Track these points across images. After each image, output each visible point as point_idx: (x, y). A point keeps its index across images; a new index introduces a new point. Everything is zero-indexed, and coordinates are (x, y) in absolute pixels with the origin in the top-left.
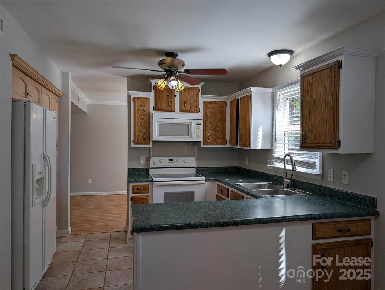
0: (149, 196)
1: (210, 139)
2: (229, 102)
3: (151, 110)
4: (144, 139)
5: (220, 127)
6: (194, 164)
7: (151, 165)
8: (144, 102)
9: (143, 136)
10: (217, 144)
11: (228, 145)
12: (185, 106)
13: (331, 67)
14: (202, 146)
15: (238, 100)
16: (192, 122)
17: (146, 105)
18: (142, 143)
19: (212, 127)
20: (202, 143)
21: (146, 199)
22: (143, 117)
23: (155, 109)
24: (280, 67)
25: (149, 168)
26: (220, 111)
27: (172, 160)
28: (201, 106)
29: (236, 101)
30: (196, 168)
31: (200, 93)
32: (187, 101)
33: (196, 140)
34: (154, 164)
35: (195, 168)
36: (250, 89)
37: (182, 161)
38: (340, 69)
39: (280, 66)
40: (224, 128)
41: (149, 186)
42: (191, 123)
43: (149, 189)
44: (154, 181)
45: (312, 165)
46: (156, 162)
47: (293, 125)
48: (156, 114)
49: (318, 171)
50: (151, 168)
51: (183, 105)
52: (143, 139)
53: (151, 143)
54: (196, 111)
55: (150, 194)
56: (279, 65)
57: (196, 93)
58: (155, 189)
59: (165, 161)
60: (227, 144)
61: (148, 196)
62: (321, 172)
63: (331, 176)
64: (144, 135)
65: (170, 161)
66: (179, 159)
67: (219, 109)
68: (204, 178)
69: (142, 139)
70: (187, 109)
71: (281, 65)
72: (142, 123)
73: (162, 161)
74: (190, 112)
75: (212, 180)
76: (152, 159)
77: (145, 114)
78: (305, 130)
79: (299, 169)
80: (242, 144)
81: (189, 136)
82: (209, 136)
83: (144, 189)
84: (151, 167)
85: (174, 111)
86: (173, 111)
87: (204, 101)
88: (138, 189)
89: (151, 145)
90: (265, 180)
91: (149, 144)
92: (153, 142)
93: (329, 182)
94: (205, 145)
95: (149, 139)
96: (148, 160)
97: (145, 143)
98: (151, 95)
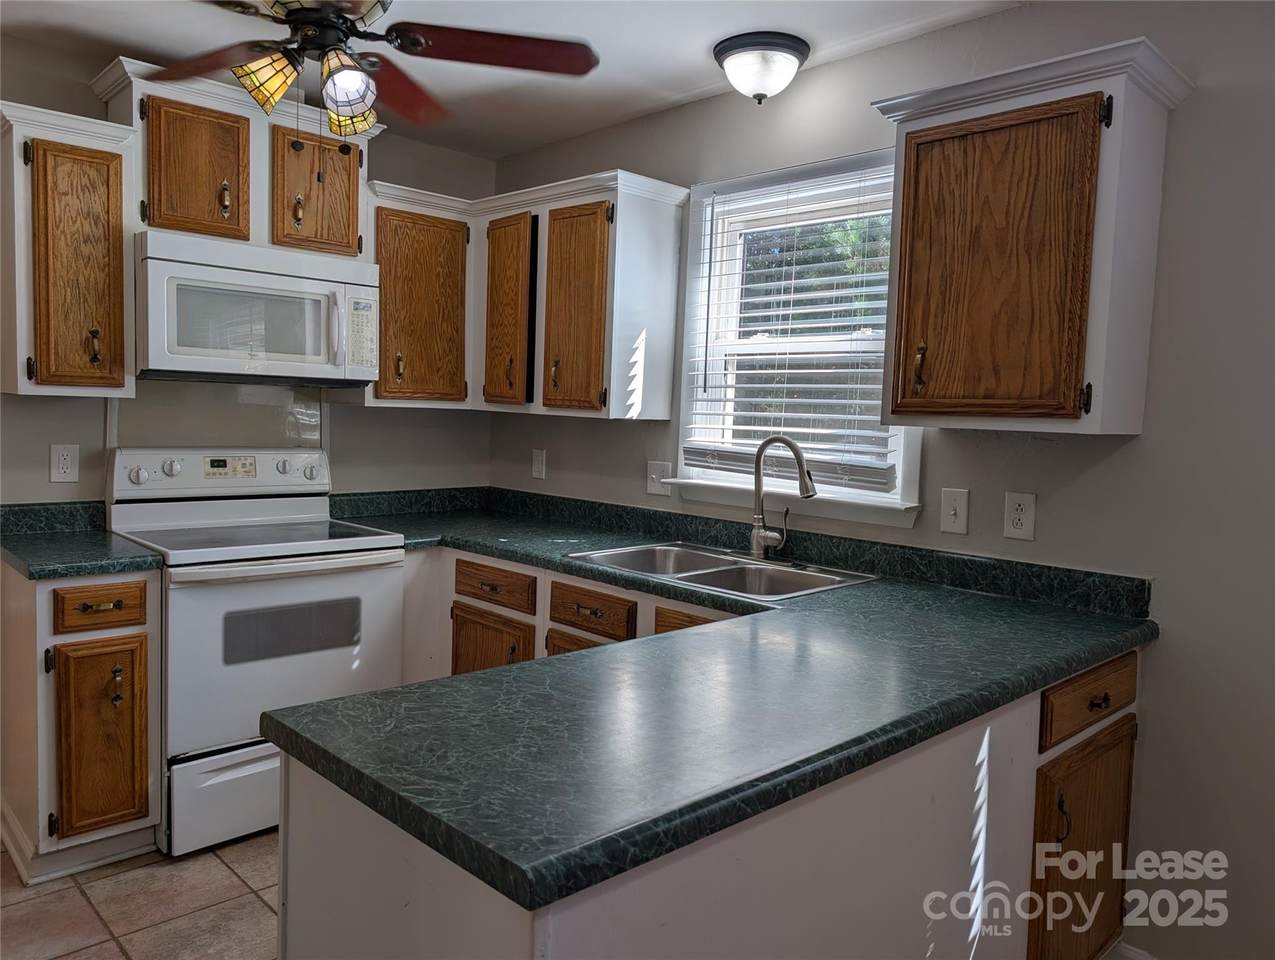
0: (146, 637)
1: (406, 376)
2: (478, 227)
3: (131, 219)
4: (94, 359)
5: (445, 325)
6: (323, 482)
7: (121, 488)
8: (93, 173)
9: (87, 344)
10: (431, 397)
11: (475, 402)
12: (299, 220)
13: (1067, 115)
14: (370, 401)
15: (535, 219)
16: (334, 294)
17: (102, 189)
18: (81, 377)
19: (411, 323)
20: (369, 389)
21: (132, 651)
22: (86, 249)
23: (147, 213)
24: (760, 103)
25: (103, 502)
26: (442, 259)
27: (225, 461)
28: (366, 228)
29: (529, 221)
30: (332, 497)
31: (363, 172)
32: (308, 197)
33: (349, 377)
34: (136, 480)
35: (327, 499)
36: (615, 178)
37: (265, 469)
38: (1104, 124)
39: (760, 98)
40: (457, 332)
41: (143, 589)
42: (332, 300)
43: (143, 605)
44: (171, 562)
45: (880, 478)
46: (144, 475)
47: (767, 334)
48: (161, 241)
49: (899, 497)
50: (119, 502)
51: (291, 213)
52: (87, 358)
53: (130, 381)
54: (348, 245)
55: (151, 627)
56: (755, 96)
57: (345, 168)
58: (177, 600)
59: (191, 470)
60: (466, 396)
61: (142, 640)
62: (917, 500)
63: (955, 514)
64: (95, 341)
65: (212, 466)
66: (256, 456)
67: (440, 250)
68: (398, 539)
69: (80, 359)
70: (306, 229)
71: (764, 96)
72: (81, 279)
73: (177, 467)
74: (320, 250)
75: (430, 544)
76: (124, 461)
77: (100, 232)
78: (922, 345)
79: (824, 491)
80: (563, 400)
81: (319, 355)
82: (399, 359)
83: (118, 605)
84: (117, 495)
85: (246, 238)
86: (238, 232)
87: (379, 210)
88: (86, 608)
89: (129, 390)
90: (640, 533)
91: (120, 385)
92: (146, 375)
93: (943, 532)
94: (385, 398)
95: (118, 361)
96: (99, 462)
97: (102, 378)
98: (127, 141)
